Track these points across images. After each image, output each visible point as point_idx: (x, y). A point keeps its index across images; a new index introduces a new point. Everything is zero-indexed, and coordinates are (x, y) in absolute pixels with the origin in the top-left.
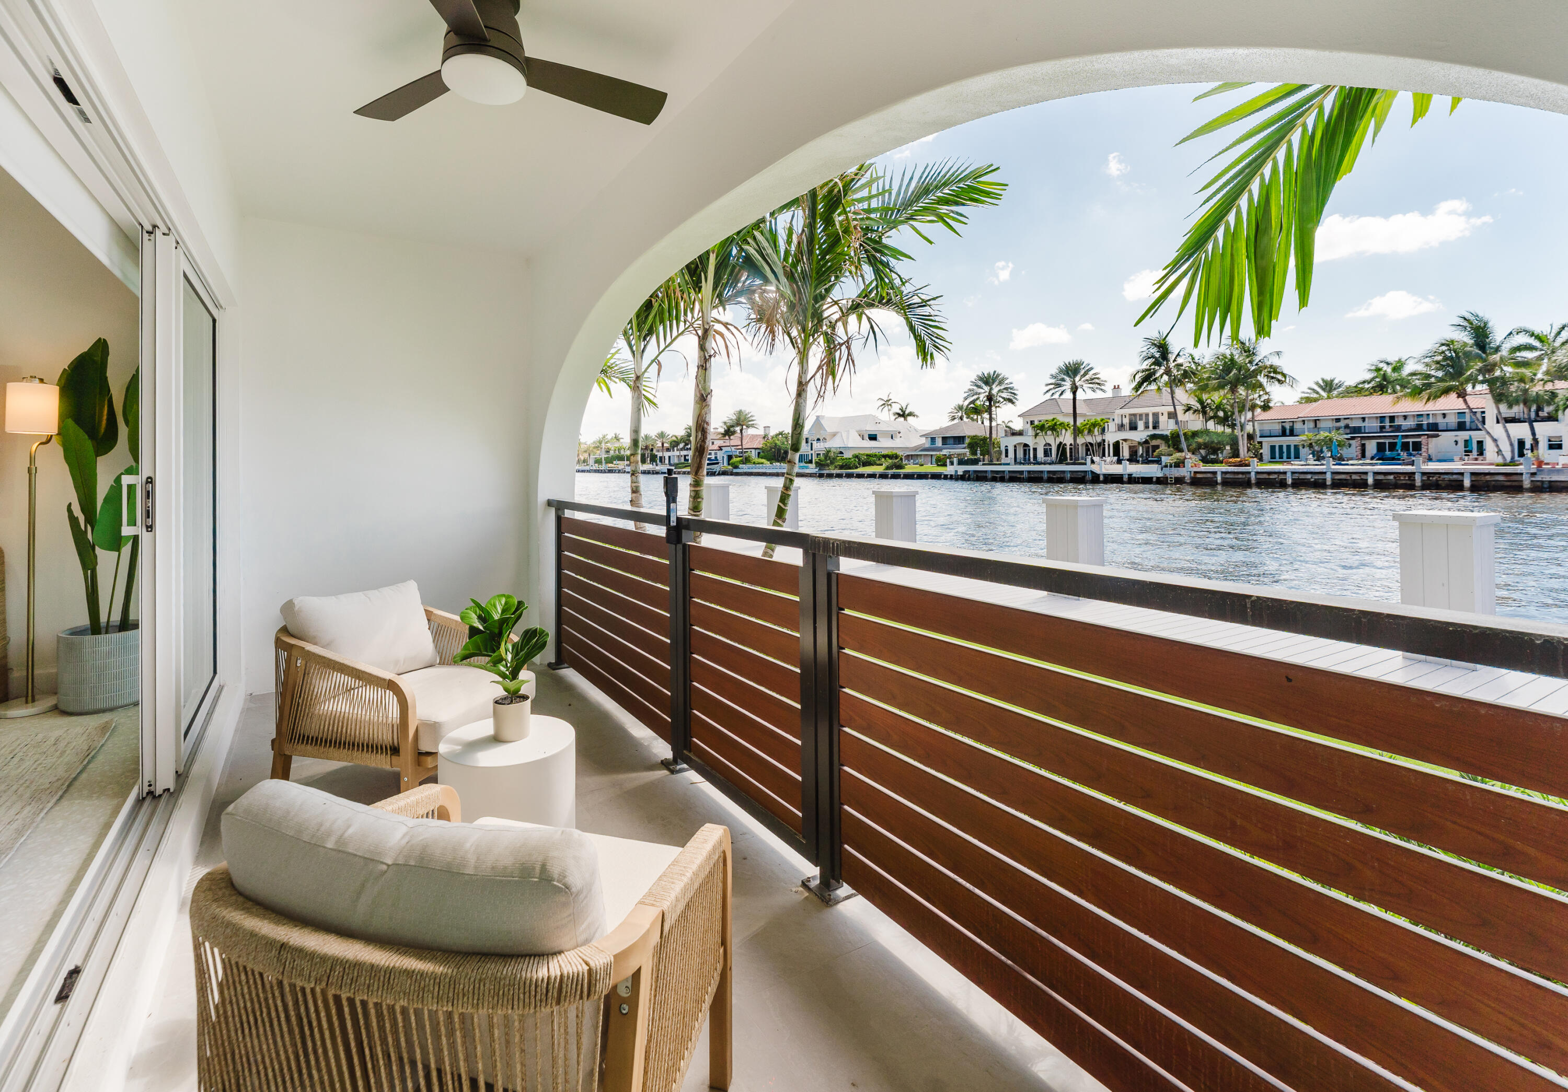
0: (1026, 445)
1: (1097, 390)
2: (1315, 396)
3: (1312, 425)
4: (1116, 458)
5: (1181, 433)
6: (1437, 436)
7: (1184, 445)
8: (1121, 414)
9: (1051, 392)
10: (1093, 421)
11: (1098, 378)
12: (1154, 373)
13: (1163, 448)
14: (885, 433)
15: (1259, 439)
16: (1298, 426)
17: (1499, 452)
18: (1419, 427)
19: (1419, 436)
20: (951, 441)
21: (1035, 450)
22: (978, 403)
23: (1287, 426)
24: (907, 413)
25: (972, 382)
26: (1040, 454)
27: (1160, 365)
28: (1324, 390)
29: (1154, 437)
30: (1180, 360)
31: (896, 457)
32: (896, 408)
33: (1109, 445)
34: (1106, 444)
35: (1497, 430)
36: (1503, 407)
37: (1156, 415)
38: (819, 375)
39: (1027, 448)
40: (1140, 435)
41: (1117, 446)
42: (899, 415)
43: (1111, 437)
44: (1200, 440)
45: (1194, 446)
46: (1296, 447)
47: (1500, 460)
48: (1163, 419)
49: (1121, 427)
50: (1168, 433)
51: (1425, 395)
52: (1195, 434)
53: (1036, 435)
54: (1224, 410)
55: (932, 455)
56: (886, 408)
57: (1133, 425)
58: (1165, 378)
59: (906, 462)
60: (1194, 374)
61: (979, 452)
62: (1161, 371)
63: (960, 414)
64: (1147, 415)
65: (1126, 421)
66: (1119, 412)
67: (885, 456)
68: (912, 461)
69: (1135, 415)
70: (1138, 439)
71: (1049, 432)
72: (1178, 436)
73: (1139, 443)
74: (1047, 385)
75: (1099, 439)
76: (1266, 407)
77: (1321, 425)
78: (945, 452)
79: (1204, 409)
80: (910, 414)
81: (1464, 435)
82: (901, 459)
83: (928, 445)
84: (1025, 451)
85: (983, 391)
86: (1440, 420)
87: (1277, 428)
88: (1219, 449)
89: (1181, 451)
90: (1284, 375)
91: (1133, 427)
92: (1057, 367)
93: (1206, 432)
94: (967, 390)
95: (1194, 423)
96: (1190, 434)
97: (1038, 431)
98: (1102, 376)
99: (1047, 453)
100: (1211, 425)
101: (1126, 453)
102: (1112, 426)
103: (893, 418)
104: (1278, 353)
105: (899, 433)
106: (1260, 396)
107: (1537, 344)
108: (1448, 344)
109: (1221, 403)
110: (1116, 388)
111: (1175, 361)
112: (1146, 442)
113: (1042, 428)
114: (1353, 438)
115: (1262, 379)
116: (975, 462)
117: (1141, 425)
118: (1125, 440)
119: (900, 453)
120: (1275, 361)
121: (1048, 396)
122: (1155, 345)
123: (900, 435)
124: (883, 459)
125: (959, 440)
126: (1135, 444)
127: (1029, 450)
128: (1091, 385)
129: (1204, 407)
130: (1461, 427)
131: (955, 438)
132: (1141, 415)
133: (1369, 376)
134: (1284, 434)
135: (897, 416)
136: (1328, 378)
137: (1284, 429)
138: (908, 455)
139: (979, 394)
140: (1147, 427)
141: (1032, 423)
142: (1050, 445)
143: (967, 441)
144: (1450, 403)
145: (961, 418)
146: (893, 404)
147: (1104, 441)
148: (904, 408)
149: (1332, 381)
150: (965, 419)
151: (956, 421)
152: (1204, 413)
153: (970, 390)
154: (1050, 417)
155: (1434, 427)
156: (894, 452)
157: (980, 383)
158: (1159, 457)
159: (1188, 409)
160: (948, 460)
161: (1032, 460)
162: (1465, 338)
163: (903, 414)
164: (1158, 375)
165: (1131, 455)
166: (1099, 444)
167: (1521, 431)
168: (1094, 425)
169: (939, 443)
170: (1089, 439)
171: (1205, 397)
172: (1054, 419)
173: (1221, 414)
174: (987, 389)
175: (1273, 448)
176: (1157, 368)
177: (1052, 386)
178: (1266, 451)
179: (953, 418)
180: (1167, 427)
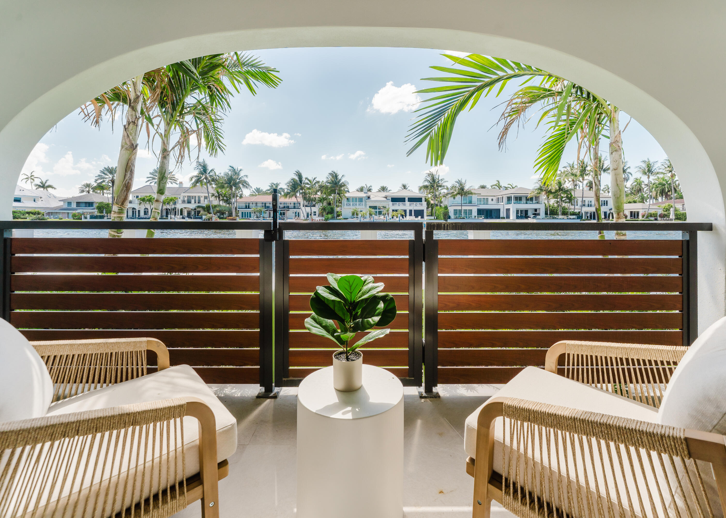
0: (133, 209)
1: (174, 183)
2: (254, 194)
3: (255, 205)
4: (181, 216)
5: (211, 206)
6: (289, 210)
7: (211, 211)
8: (183, 196)
9: (150, 182)
10: (170, 198)
11: (174, 177)
12: (201, 178)
13: (202, 212)
14: (28, 198)
15: (238, 209)
16: (251, 205)
17: (304, 216)
18: (284, 207)
19: (284, 210)
20: (84, 205)
21: (139, 211)
22: (104, 183)
23: (247, 205)
24: (46, 185)
25: (101, 171)
26: (142, 214)
27: (203, 174)
28: (257, 192)
29: (199, 207)
30: (211, 174)
31: (39, 213)
32: (38, 182)
33: (178, 210)
34: (177, 209)
35: (303, 208)
36: (305, 202)
37: (199, 197)
38: (176, 148)
39: (135, 210)
40: (192, 206)
41: (181, 210)
42: (40, 186)
43: (179, 206)
44: (218, 209)
45: (215, 211)
46: (250, 213)
47: (304, 219)
48: (202, 199)
49: (184, 202)
50: (205, 205)
51: (288, 196)
52: (215, 206)
53: (140, 204)
54: (226, 197)
55: (68, 213)
56: (30, 180)
57: (189, 201)
58: (205, 180)
59: (47, 217)
60: (216, 180)
61: (104, 212)
62: (203, 177)
63: (87, 189)
64: (195, 197)
65: (186, 199)
66: (183, 194)
67: (28, 213)
68: (52, 216)
69: (190, 196)
70: (192, 208)
71: (148, 202)
72: (209, 207)
73: (192, 209)
74: (148, 178)
75: (173, 207)
76: (241, 197)
77: (258, 205)
78: (79, 211)
79: (219, 196)
80: (50, 186)
81: (295, 210)
82: (44, 215)
83: (66, 206)
84: (133, 211)
85: (108, 177)
86: (289, 205)
87: (244, 205)
88: (224, 213)
89: (210, 213)
90: (249, 185)
91: (189, 202)
92: (153, 169)
93: (219, 206)
94: (97, 175)
95: (215, 202)
96: (214, 206)
97: (141, 202)
98: (176, 176)
99: (146, 213)
100: (221, 203)
101: (185, 214)
102: (180, 201)
103: (34, 188)
104: (247, 176)
105: (41, 198)
106: (239, 192)
107: (309, 183)
108: (293, 179)
109: (225, 194)
110: (181, 183)
111: (209, 173)
112: (195, 209)
113: (143, 200)
114: (267, 210)
115: (241, 185)
116: (102, 217)
117: (193, 201)
118: (185, 208)
119: (42, 211)
120: (245, 179)
121: (148, 183)
122: (201, 165)
123: (42, 199)
124: (27, 215)
125: (90, 204)
126: (190, 210)
127: (136, 211)
128: (171, 181)
129: (219, 195)
130: (294, 208)
131: (86, 203)
132: (193, 197)
133: (269, 188)
134: (246, 208)
135: (37, 187)
136: (258, 187)
137: (246, 206)
138: (49, 213)
139: (106, 178)
140: (195, 202)
141: (137, 197)
142: (147, 209)
143: (95, 206)
144: (293, 200)
145: (88, 192)
146: (35, 179)
147: (176, 208)
148: (44, 182)
149: (259, 189)
150: (91, 192)
151: (84, 193)
152: (219, 198)
153: (99, 175)
154: (148, 195)
155: (288, 207)
156: (37, 210)
157: (106, 172)
158: (202, 216)
159: (213, 195)
160: (83, 216)
161: (137, 216)
162: (297, 178)
163: (43, 186)
164: (202, 179)
165: (188, 215)
166: (173, 209)
167: (308, 209)
168: (171, 200)
169: (74, 205)
170: (168, 207)
171: (220, 190)
172: (150, 196)
173: (225, 198)
174: (111, 176)
175: (242, 213)
176: (202, 175)
177: (151, 179)
178: (240, 214)
179: (83, 191)
180: (204, 203)
